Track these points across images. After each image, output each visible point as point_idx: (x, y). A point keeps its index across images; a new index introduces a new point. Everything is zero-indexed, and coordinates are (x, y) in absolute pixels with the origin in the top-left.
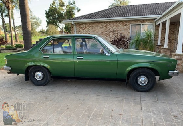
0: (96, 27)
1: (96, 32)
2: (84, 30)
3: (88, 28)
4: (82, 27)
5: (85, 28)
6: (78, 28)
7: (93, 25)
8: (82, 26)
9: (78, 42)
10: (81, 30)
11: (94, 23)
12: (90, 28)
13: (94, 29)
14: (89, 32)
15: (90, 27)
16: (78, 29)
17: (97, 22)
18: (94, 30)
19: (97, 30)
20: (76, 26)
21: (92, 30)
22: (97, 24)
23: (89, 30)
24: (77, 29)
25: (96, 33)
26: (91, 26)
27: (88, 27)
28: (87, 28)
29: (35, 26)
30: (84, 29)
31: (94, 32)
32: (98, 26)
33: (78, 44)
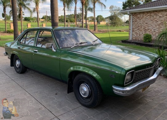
0: (154, 16)
1: (155, 21)
2: (141, 20)
3: (146, 18)
4: (139, 16)
5: (142, 17)
6: (135, 17)
7: (152, 14)
8: (139, 15)
9: (134, 32)
10: (137, 19)
11: (152, 12)
12: (147, 18)
13: (152, 18)
14: (147, 22)
15: (147, 17)
16: (135, 19)
17: (156, 11)
18: (152, 20)
19: (156, 19)
20: (133, 16)
21: (150, 20)
22: (156, 13)
23: (147, 20)
24: (133, 19)
25: (154, 23)
26: (149, 15)
27: (145, 17)
28: (144, 18)
29: (119, 16)
30: (140, 18)
31: (152, 22)
32: (157, 15)
33: (133, 35)
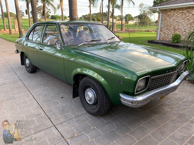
0: (187, 14)
1: (187, 20)
2: (171, 18)
3: (177, 16)
4: (169, 14)
5: (172, 15)
6: (164, 15)
7: (184, 11)
8: (170, 12)
9: (162, 32)
10: (167, 17)
11: (185, 9)
12: (179, 16)
13: (184, 16)
14: (177, 21)
15: (179, 14)
16: (164, 16)
17: (190, 8)
18: (184, 18)
19: (188, 18)
20: (162, 13)
21: (181, 18)
22: (189, 10)
23: (178, 18)
24: (163, 17)
26: (180, 13)
27: (177, 14)
28: (175, 16)
30: (171, 16)
31: (183, 20)
32: (189, 13)
33: (161, 34)
